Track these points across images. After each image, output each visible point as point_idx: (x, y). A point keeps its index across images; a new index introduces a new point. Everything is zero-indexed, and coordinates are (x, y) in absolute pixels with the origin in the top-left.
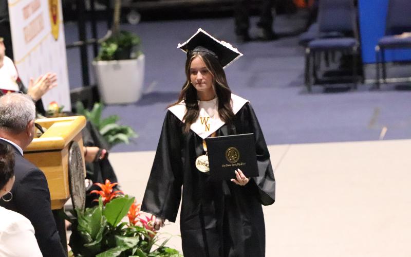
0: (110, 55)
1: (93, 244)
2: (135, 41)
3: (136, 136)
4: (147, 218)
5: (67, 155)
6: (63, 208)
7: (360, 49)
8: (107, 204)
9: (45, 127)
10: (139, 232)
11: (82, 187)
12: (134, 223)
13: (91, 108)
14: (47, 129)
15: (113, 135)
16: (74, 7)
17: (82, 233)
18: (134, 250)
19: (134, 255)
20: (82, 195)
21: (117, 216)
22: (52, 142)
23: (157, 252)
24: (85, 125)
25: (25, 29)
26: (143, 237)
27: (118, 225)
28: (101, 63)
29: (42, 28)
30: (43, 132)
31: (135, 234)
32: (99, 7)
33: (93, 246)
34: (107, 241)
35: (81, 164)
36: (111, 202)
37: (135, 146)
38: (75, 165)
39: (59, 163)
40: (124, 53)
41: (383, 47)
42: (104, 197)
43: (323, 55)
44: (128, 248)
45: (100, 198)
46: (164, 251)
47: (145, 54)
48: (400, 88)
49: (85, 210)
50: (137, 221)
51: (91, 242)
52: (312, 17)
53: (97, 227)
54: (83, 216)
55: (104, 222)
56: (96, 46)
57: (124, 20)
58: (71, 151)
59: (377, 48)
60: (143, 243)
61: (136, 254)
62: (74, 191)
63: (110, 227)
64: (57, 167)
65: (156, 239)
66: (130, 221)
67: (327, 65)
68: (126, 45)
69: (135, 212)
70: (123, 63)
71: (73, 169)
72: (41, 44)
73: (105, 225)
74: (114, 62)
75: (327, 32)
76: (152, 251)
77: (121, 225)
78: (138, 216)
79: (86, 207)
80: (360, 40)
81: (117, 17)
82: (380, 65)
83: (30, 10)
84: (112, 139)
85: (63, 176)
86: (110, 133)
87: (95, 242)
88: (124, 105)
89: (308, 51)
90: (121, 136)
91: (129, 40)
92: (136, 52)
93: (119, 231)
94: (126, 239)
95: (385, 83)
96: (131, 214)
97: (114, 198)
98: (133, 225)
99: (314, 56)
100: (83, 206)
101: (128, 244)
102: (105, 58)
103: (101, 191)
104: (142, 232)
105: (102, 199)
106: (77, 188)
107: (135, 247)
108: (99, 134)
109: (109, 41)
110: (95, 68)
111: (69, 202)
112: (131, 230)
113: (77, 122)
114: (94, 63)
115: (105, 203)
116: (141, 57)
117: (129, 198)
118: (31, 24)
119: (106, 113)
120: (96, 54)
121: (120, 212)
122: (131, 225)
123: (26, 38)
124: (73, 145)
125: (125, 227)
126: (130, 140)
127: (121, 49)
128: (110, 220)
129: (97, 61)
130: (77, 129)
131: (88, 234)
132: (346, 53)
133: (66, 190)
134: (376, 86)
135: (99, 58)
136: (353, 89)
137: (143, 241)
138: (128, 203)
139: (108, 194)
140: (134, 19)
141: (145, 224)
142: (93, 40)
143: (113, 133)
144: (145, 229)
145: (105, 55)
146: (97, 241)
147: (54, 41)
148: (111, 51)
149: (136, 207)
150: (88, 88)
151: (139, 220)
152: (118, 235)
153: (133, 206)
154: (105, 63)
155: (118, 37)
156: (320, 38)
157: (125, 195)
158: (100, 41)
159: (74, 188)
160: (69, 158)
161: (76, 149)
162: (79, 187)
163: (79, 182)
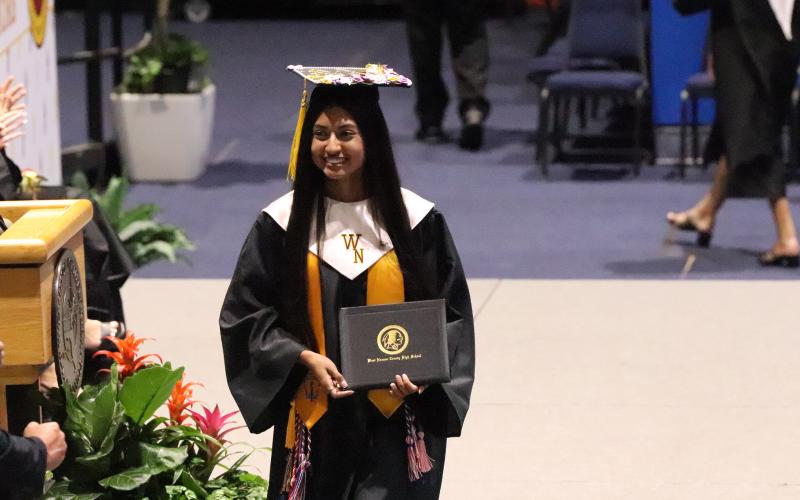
0: (146, 80)
1: (95, 458)
2: (196, 58)
3: (190, 247)
4: (207, 411)
5: (52, 276)
7: (649, 95)
8: (128, 377)
10: (189, 438)
11: (78, 341)
12: (180, 420)
13: (105, 185)
14: (13, 222)
15: (145, 244)
17: (74, 434)
18: (178, 475)
19: (175, 484)
20: (78, 358)
21: (143, 405)
22: (21, 247)
23: (222, 481)
24: (90, 218)
26: (196, 449)
27: (146, 423)
28: (128, 98)
29: (13, 20)
30: (5, 229)
31: (181, 442)
33: (94, 461)
34: (122, 454)
35: (79, 296)
36: (135, 374)
37: (188, 267)
38: (65, 297)
39: (33, 291)
40: (176, 79)
41: (695, 93)
42: (122, 364)
43: (574, 103)
44: (165, 470)
45: (113, 367)
46: (238, 478)
47: (214, 82)
49: (82, 390)
50: (186, 416)
51: (90, 454)
52: (556, 27)
53: (104, 424)
54: (77, 401)
55: (119, 414)
56: (119, 63)
57: (178, 14)
58: (59, 269)
59: (684, 95)
60: (196, 460)
61: (179, 483)
62: (61, 349)
63: (130, 426)
64: (27, 300)
65: (223, 454)
66: (172, 417)
67: (583, 124)
68: (180, 64)
69: (184, 398)
70: (171, 99)
71: (62, 306)
72: (7, 51)
73: (120, 420)
74: (155, 97)
75: (584, 58)
76: (212, 477)
77: (154, 423)
78: (189, 407)
80: (650, 77)
81: (163, 7)
82: (689, 130)
84: (142, 250)
85: (40, 317)
86: (138, 237)
87: (99, 454)
88: (170, 183)
89: (545, 93)
90: (162, 246)
91: (187, 55)
92: (199, 78)
93: (148, 434)
94: (162, 452)
95: (696, 166)
96: (175, 402)
97: (142, 367)
98: (176, 424)
99: (557, 105)
100: (77, 380)
101: (165, 461)
102: (137, 87)
103: (116, 353)
104: (194, 440)
105: (118, 368)
106: (67, 343)
107: (178, 468)
108: (118, 238)
109: (145, 55)
110: (110, 102)
112: (173, 434)
113: (74, 211)
114: (113, 97)
115: (124, 375)
116: (210, 90)
117: (174, 368)
119: (132, 200)
120: (118, 79)
121: (153, 397)
122: (173, 424)
124: (64, 257)
125: (161, 426)
126: (178, 256)
127: (168, 72)
128: (132, 411)
129: (119, 92)
130: (74, 225)
131: (85, 437)
132: (621, 101)
133: (45, 347)
134: (677, 171)
135: (123, 87)
136: (631, 175)
137: (195, 456)
138: (171, 379)
139: (132, 359)
140: (198, 13)
141: (202, 423)
142: (114, 50)
143: (145, 239)
144: (201, 433)
145: (137, 82)
146: (104, 452)
147: (34, 47)
148: (149, 74)
149: (185, 388)
150: (98, 146)
151: (190, 414)
152: (145, 442)
153: (179, 386)
154: (135, 97)
155: (164, 47)
156: (571, 70)
157: (164, 363)
158: (128, 52)
159: (61, 344)
160: (54, 283)
161: (70, 265)
162: (72, 340)
163: (72, 332)
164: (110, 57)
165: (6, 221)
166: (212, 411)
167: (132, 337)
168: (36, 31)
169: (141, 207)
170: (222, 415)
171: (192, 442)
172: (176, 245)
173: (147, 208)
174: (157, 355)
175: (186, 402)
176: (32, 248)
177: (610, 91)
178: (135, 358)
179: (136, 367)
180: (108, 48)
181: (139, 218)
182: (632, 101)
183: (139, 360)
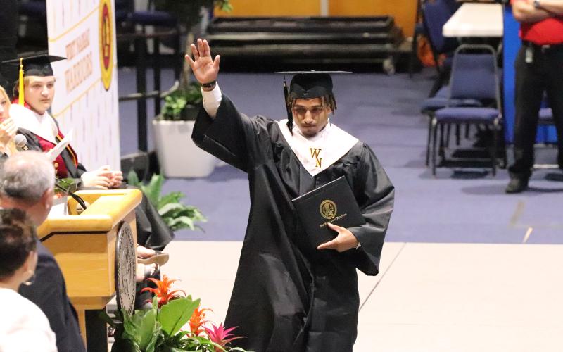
0: (176, 112)
3: (205, 221)
4: (215, 327)
5: (116, 238)
6: (105, 309)
8: (164, 305)
9: (88, 201)
10: (202, 344)
11: (132, 282)
12: (197, 333)
13: (149, 179)
14: (91, 203)
15: (174, 218)
16: (132, 48)
20: (132, 292)
21: (174, 323)
22: (96, 220)
24: (141, 201)
25: (67, 72)
27: (175, 335)
28: (163, 123)
29: (91, 73)
30: (85, 208)
31: (198, 347)
32: (164, 50)
35: (133, 252)
36: (168, 303)
37: (203, 233)
38: (124, 253)
39: (103, 249)
40: (195, 111)
42: (159, 296)
43: (453, 128)
45: (154, 298)
48: (551, 177)
49: (134, 313)
50: (202, 331)
52: (442, 78)
53: (148, 336)
54: (131, 320)
55: (158, 329)
56: (158, 100)
58: (120, 234)
62: (121, 287)
63: (165, 337)
64: (100, 255)
66: (192, 331)
67: (458, 143)
68: (197, 102)
69: (200, 319)
71: (122, 259)
72: (87, 93)
73: (158, 333)
74: (182, 122)
75: (460, 99)
77: (180, 335)
78: (203, 325)
79: (135, 309)
80: (503, 113)
83: (75, 48)
84: (172, 222)
85: (107, 266)
86: (170, 214)
88: (192, 179)
89: (435, 121)
90: (184, 219)
93: (176, 342)
96: (194, 321)
97: (173, 298)
98: (195, 335)
99: (442, 129)
100: (131, 307)
102: (169, 117)
103: (156, 289)
104: (206, 346)
105: (158, 299)
106: (125, 283)
109: (175, 95)
110: (153, 126)
112: (192, 342)
113: (129, 197)
114: (155, 122)
115: (160, 304)
117: (194, 299)
118: (75, 66)
119: (166, 190)
120: (158, 111)
121: (180, 318)
122: (193, 335)
123: (68, 85)
124: (123, 227)
125: (185, 337)
126: (195, 226)
127: (189, 106)
128: (166, 327)
129: (158, 120)
130: (130, 205)
131: (136, 344)
132: (483, 127)
133: (110, 285)
135: (161, 116)
136: (491, 175)
138: (192, 306)
139: (166, 293)
141: (211, 335)
142: (155, 93)
143: (175, 215)
144: (211, 342)
145: (170, 113)
147: (104, 90)
148: (177, 108)
149: (201, 312)
150: (145, 154)
151: (204, 329)
152: (175, 347)
153: (197, 311)
154: (169, 123)
155: (188, 90)
156: (451, 106)
157: (187, 296)
158: (164, 94)
159: (121, 284)
160: (116, 244)
161: (127, 232)
162: (128, 281)
163: (128, 275)
164: (153, 96)
165: (86, 204)
166: (218, 327)
167: (167, 279)
168: (105, 80)
169: (172, 194)
172: (194, 218)
173: (176, 195)
174: (182, 291)
175: (201, 321)
176: (102, 221)
177: (477, 121)
178: (168, 293)
179: (169, 298)
180: (151, 91)
181: (171, 201)
182: (491, 127)
183: (171, 294)
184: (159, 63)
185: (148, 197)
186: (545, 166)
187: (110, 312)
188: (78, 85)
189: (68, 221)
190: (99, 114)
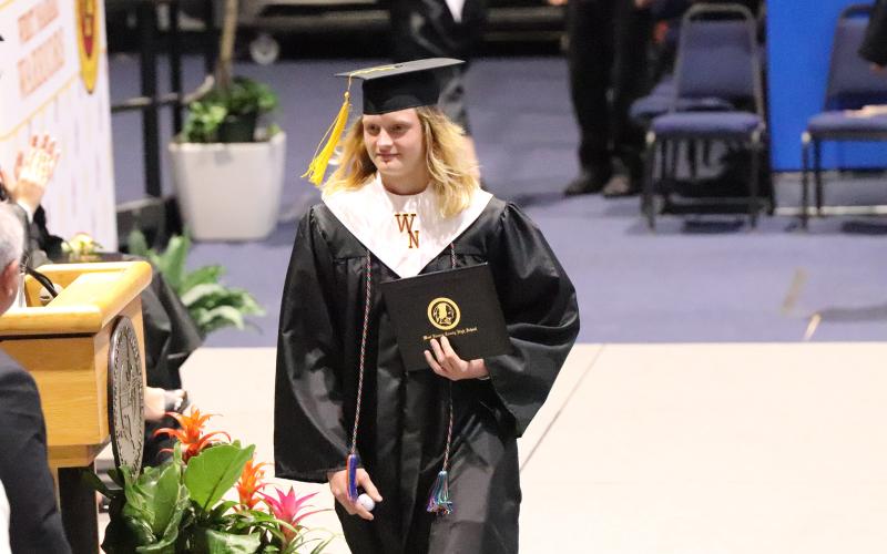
0: (209, 128)
1: (158, 547)
2: (264, 103)
3: (260, 313)
4: (281, 494)
5: (108, 345)
6: (93, 463)
7: (766, 139)
8: (193, 458)
9: (60, 284)
10: (260, 523)
11: (137, 416)
12: (251, 505)
13: (164, 245)
14: (64, 287)
15: (209, 309)
16: (132, 21)
17: (134, 521)
20: (138, 436)
21: (211, 488)
22: (73, 315)
24: (150, 281)
25: (21, 63)
26: (269, 536)
27: (213, 508)
28: (189, 149)
29: (60, 64)
30: (54, 295)
31: (252, 528)
32: (187, 23)
33: (157, 550)
34: (188, 542)
35: (138, 369)
36: (201, 454)
37: (257, 335)
38: (123, 368)
39: (87, 363)
40: (241, 125)
41: (819, 136)
42: (186, 443)
43: (683, 148)
45: (176, 446)
47: (284, 129)
48: (853, 227)
49: (142, 471)
50: (259, 500)
51: (152, 543)
53: (167, 507)
54: (137, 484)
55: (183, 501)
56: (178, 109)
57: (243, 55)
58: (115, 338)
59: (806, 137)
60: (269, 549)
62: (118, 428)
63: (195, 512)
64: (86, 373)
65: (299, 542)
66: (241, 500)
67: (693, 168)
68: (247, 109)
69: (255, 480)
70: (237, 149)
71: (119, 380)
72: (56, 99)
73: (185, 505)
74: (219, 147)
75: (694, 98)
77: (221, 508)
78: (261, 490)
79: (144, 464)
80: (767, 118)
81: (227, 46)
82: (811, 176)
83: (34, 22)
84: (206, 316)
85: (96, 387)
86: (201, 303)
87: (162, 543)
88: (237, 242)
89: (651, 137)
90: (228, 312)
91: (254, 100)
92: (268, 125)
93: (216, 520)
94: (232, 540)
95: (821, 216)
96: (245, 484)
97: (209, 446)
98: (247, 508)
99: (664, 151)
100: (137, 461)
101: (235, 550)
102: (198, 137)
103: (179, 431)
104: (267, 526)
105: (181, 448)
106: (126, 422)
109: (208, 100)
110: (170, 154)
111: (107, 454)
112: (243, 520)
113: (133, 274)
114: (173, 147)
115: (187, 456)
116: (279, 138)
117: (244, 446)
118: (34, 53)
119: (196, 261)
120: (177, 127)
121: (221, 479)
122: (244, 508)
123: (22, 85)
124: (120, 325)
125: (231, 511)
126: (246, 322)
127: (233, 119)
128: (198, 495)
129: (179, 142)
130: (131, 289)
131: (146, 524)
132: (735, 146)
133: (101, 425)
134: (799, 221)
135: (184, 136)
136: (748, 227)
137: (268, 544)
138: (240, 458)
139: (197, 437)
140: (265, 53)
141: (277, 508)
142: (172, 96)
143: (211, 303)
144: (275, 519)
145: (199, 130)
146: (167, 541)
147: (85, 93)
148: (212, 122)
149: (256, 468)
150: (157, 202)
151: (263, 497)
152: (212, 529)
153: (249, 467)
154: (196, 148)
155: (228, 91)
156: (679, 110)
157: (233, 440)
158: (188, 98)
159: (118, 422)
160: (109, 355)
161: (127, 333)
162: (131, 417)
163: (130, 407)
164: (169, 103)
165: (56, 287)
166: (286, 494)
167: (197, 413)
168: (87, 76)
169: (206, 268)
170: (297, 498)
171: (264, 528)
172: (243, 310)
173: (211, 270)
174: (224, 433)
175: (257, 484)
176: (85, 316)
177: (723, 134)
178: (201, 437)
179: (202, 446)
180: (166, 95)
181: (202, 281)
182: (747, 146)
183: (205, 438)
184: (178, 46)
185: (164, 276)
186: (840, 210)
187: (100, 472)
188: (40, 84)
189: (27, 317)
190: (77, 134)
